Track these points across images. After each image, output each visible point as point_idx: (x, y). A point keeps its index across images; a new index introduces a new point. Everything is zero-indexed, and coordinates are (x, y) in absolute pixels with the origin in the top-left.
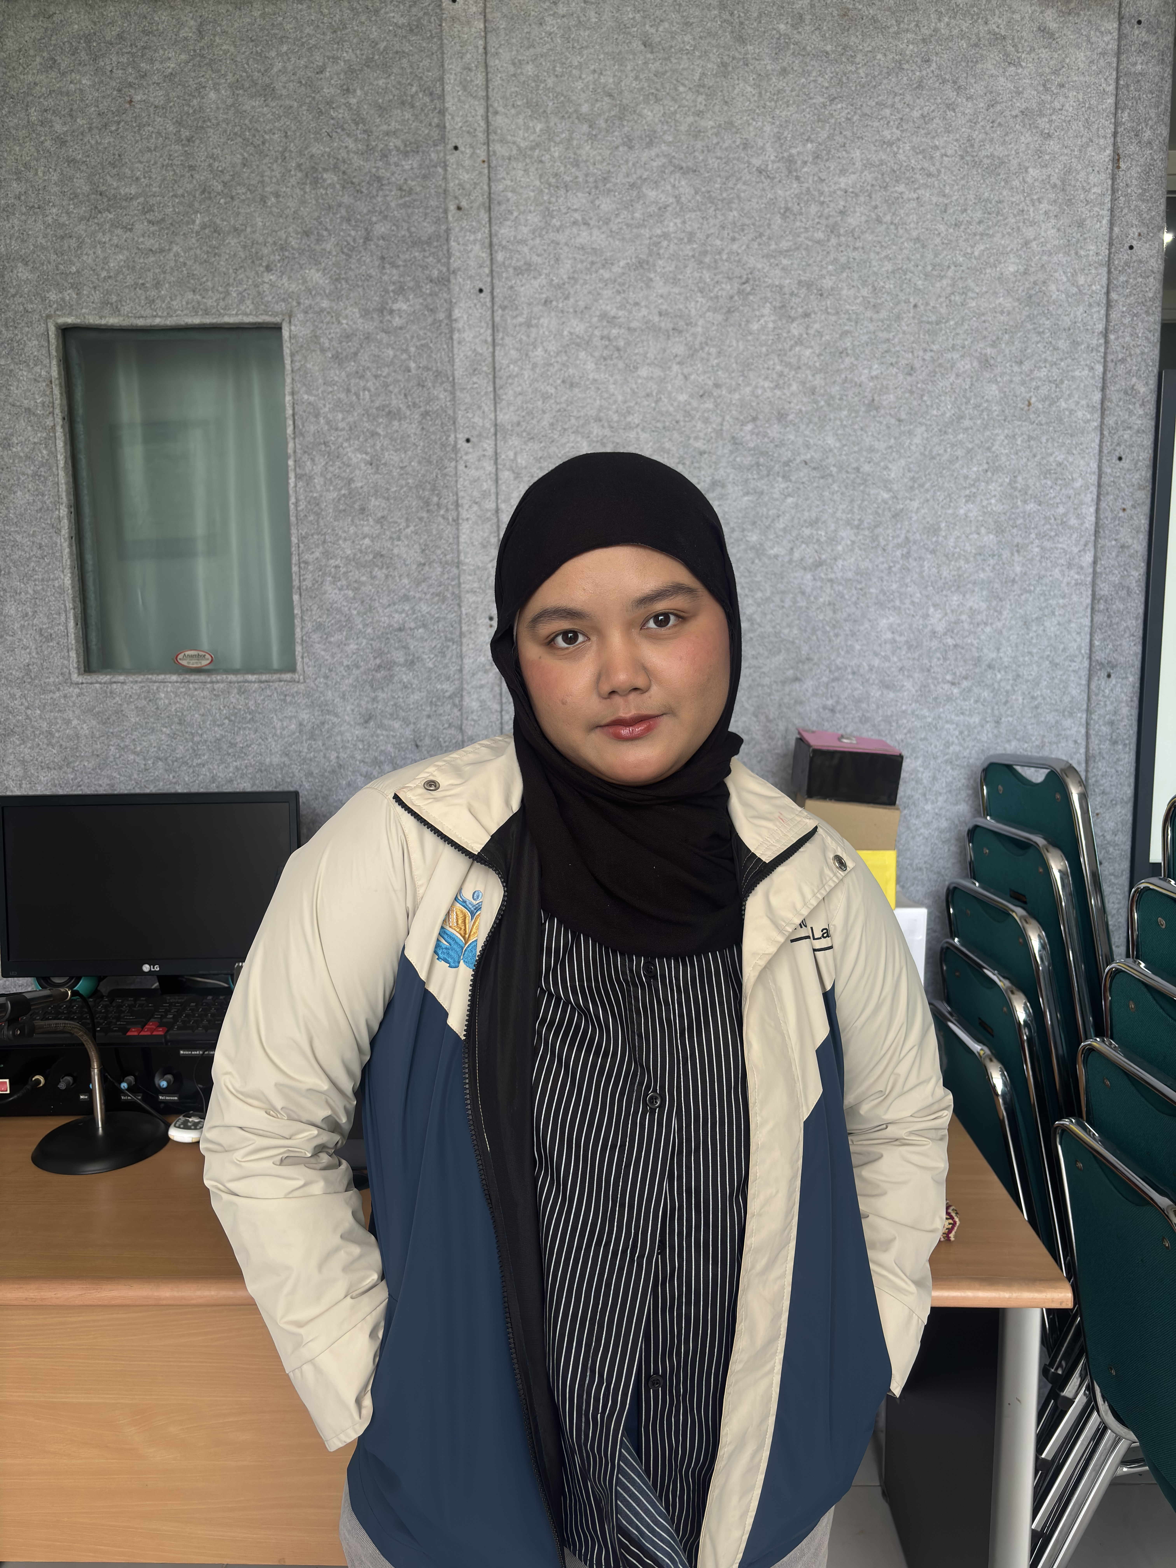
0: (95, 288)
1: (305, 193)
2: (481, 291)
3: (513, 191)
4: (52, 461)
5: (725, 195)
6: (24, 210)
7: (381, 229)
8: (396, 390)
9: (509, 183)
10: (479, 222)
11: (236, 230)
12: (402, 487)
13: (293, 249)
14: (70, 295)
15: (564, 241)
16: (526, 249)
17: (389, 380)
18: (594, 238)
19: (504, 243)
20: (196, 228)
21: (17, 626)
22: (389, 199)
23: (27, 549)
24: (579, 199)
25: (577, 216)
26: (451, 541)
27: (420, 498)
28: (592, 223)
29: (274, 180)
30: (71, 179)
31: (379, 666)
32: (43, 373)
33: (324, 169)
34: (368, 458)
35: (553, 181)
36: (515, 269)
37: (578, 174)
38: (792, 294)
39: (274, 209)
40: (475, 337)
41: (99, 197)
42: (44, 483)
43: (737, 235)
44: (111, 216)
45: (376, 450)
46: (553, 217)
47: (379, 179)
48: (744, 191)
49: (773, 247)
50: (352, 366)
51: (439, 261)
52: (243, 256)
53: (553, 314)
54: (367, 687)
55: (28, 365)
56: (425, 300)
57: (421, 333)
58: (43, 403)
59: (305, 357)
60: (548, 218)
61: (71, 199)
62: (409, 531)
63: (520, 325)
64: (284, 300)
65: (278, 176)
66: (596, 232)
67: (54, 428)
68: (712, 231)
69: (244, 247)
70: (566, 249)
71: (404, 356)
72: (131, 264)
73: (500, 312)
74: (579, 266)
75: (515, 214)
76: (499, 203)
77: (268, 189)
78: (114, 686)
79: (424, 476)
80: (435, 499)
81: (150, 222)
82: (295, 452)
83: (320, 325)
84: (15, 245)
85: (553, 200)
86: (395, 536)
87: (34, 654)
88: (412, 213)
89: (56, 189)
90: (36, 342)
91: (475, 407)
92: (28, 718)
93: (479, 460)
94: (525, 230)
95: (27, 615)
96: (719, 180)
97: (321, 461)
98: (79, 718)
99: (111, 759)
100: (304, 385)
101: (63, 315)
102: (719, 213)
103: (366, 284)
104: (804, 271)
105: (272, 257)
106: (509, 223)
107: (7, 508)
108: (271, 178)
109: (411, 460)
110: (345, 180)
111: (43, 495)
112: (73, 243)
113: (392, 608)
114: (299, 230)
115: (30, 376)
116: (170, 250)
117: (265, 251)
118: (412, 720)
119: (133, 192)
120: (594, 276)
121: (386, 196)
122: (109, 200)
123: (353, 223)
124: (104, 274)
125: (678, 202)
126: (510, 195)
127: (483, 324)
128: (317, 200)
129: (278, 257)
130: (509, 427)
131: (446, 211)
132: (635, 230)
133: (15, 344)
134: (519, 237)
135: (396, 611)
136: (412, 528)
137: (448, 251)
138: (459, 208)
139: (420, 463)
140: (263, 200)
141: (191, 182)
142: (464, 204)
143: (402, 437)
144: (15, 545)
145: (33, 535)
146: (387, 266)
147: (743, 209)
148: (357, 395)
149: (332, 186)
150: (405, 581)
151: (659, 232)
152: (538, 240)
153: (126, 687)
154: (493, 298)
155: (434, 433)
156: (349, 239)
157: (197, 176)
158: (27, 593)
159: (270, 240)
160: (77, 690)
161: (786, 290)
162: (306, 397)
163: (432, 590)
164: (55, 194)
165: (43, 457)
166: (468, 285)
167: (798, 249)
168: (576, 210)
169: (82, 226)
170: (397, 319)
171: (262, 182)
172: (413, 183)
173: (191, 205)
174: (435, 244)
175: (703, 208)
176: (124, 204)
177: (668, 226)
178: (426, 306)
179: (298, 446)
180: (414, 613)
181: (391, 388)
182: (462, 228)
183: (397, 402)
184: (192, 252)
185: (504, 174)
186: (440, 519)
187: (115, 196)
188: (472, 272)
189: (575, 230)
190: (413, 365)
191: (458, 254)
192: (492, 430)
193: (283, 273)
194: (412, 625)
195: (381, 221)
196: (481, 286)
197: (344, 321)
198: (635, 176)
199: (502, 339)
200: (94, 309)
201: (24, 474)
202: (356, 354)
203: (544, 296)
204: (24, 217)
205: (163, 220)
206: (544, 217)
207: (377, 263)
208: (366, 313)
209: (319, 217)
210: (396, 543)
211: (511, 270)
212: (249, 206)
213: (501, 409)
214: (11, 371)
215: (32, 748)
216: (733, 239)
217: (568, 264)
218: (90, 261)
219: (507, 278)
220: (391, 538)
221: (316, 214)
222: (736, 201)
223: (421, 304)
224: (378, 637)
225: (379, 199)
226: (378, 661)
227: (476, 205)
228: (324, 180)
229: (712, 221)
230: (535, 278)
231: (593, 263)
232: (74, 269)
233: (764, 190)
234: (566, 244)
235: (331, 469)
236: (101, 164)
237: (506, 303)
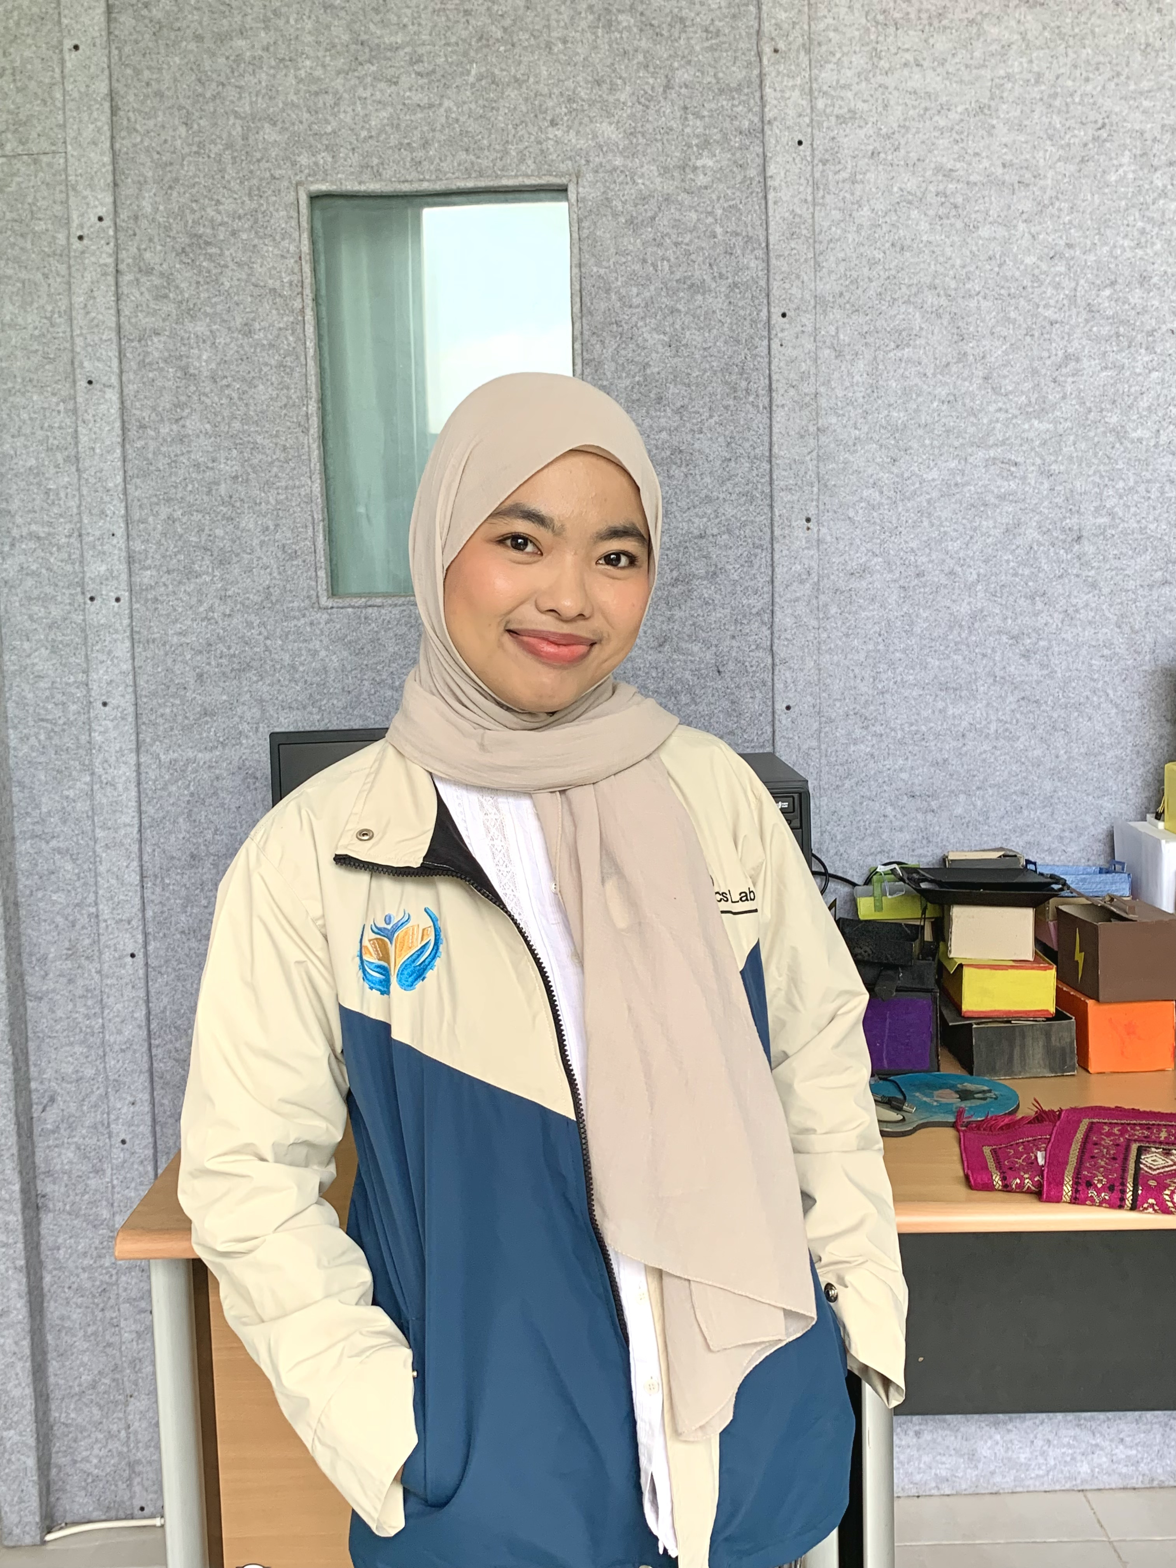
0: (353, 149)
1: (597, 37)
2: (800, 143)
3: (836, 30)
4: (299, 349)
5: (1077, 30)
6: (273, 63)
7: (683, 75)
8: (701, 259)
9: (830, 21)
10: (798, 65)
11: (517, 80)
12: (705, 371)
13: (583, 100)
14: (324, 158)
15: (893, 85)
16: (850, 95)
17: (691, 248)
18: (928, 80)
19: (825, 88)
20: (471, 79)
21: (256, 542)
22: (693, 42)
23: (268, 452)
24: (911, 38)
25: (909, 57)
26: (761, 432)
27: (727, 383)
28: (926, 64)
29: (562, 24)
30: (328, 27)
31: (677, 580)
32: (292, 248)
33: (619, 11)
34: (666, 339)
35: (880, 18)
36: (837, 117)
37: (909, 10)
38: (1155, 140)
39: (561, 56)
40: (793, 196)
41: (359, 47)
42: (290, 375)
43: (1091, 76)
44: (374, 68)
45: (675, 330)
46: (880, 58)
47: (682, 20)
48: (1099, 26)
49: (1132, 87)
50: (648, 233)
51: (750, 110)
52: (524, 109)
53: (880, 168)
54: (662, 605)
55: (274, 240)
56: (733, 154)
57: (729, 192)
58: (291, 283)
59: (595, 223)
60: (875, 60)
61: (327, 50)
62: (712, 421)
63: (844, 181)
64: (570, 158)
65: (567, 21)
66: (930, 74)
67: (302, 311)
68: (1062, 70)
69: (526, 100)
70: (896, 93)
71: (710, 220)
72: (395, 122)
73: (820, 166)
74: (911, 112)
75: (838, 55)
76: (820, 44)
77: (554, 34)
78: (370, 610)
79: (730, 357)
80: (744, 384)
81: (419, 74)
82: (582, 333)
83: (612, 186)
84: (261, 104)
85: (881, 39)
86: (696, 428)
87: (275, 575)
88: (720, 58)
89: (309, 39)
90: (283, 213)
91: (793, 277)
92: (267, 649)
93: (797, 337)
94: (849, 73)
95: (267, 528)
96: (1070, 14)
97: (612, 344)
98: (327, 649)
99: (365, 695)
100: (593, 255)
101: (316, 181)
102: (1070, 51)
103: (666, 137)
104: (1168, 114)
105: (558, 110)
106: (831, 66)
107: (247, 405)
108: (558, 21)
109: (716, 339)
110: (642, 22)
111: (288, 388)
112: (329, 99)
113: (692, 512)
114: (590, 78)
115: (276, 252)
116: (440, 105)
117: (550, 104)
118: (715, 642)
119: (399, 41)
120: (928, 123)
121: (689, 39)
122: (371, 50)
123: (651, 69)
124: (364, 134)
125: (1024, 39)
126: (832, 34)
127: (803, 181)
128: (610, 46)
129: (564, 110)
130: (831, 299)
131: (759, 55)
132: (974, 71)
133: (260, 216)
134: (842, 82)
135: (697, 515)
136: (716, 418)
137: (762, 98)
138: (775, 50)
139: (726, 342)
140: (549, 46)
141: (466, 29)
142: (781, 45)
143: (706, 313)
144: (255, 447)
145: (277, 436)
146: (690, 117)
147: (1097, 46)
148: (654, 265)
149: (628, 29)
150: (708, 480)
151: (1002, 73)
152: (864, 84)
153: (383, 611)
154: (813, 150)
155: (743, 308)
156: (646, 87)
157: (473, 21)
158: (268, 503)
159: (556, 91)
160: (325, 616)
161: (1147, 135)
162: (595, 269)
163: (737, 490)
164: (309, 44)
165: (289, 345)
166: (786, 137)
167: (1160, 89)
168: (908, 50)
169: (340, 80)
170: (702, 176)
171: (548, 27)
172: (721, 24)
173: (465, 54)
174: (746, 91)
175: (1052, 45)
176: (389, 54)
177: (1012, 66)
178: (735, 162)
179: (586, 327)
180: (717, 517)
181: (693, 257)
182: (779, 73)
183: (700, 273)
184: (465, 107)
185: (825, 12)
186: (749, 406)
187: (378, 45)
188: (789, 123)
189: (906, 72)
190: (719, 230)
191: (774, 102)
192: (812, 302)
193: (570, 128)
194: (715, 531)
195: (682, 66)
196: (800, 137)
197: (640, 181)
198: (974, 11)
199: (823, 197)
200: (352, 173)
201: (266, 364)
202: (653, 218)
203: (871, 147)
204: (272, 71)
205: (434, 71)
206: (871, 58)
207: (678, 114)
208: (665, 171)
209: (613, 64)
210: (697, 436)
211: (833, 119)
212: (532, 53)
213: (821, 279)
214: (255, 246)
215: (271, 685)
216: (1087, 80)
217: (898, 111)
218: (348, 120)
219: (828, 128)
220: (692, 430)
221: (609, 61)
222: (1090, 37)
223: (729, 160)
224: (676, 546)
225: (682, 42)
226: (675, 574)
227: (794, 47)
228: (619, 23)
229: (1062, 60)
230: (860, 127)
231: (926, 109)
232: (329, 129)
233: (1121, 24)
234: (896, 88)
235: (623, 352)
236: (364, 10)
237: (827, 156)
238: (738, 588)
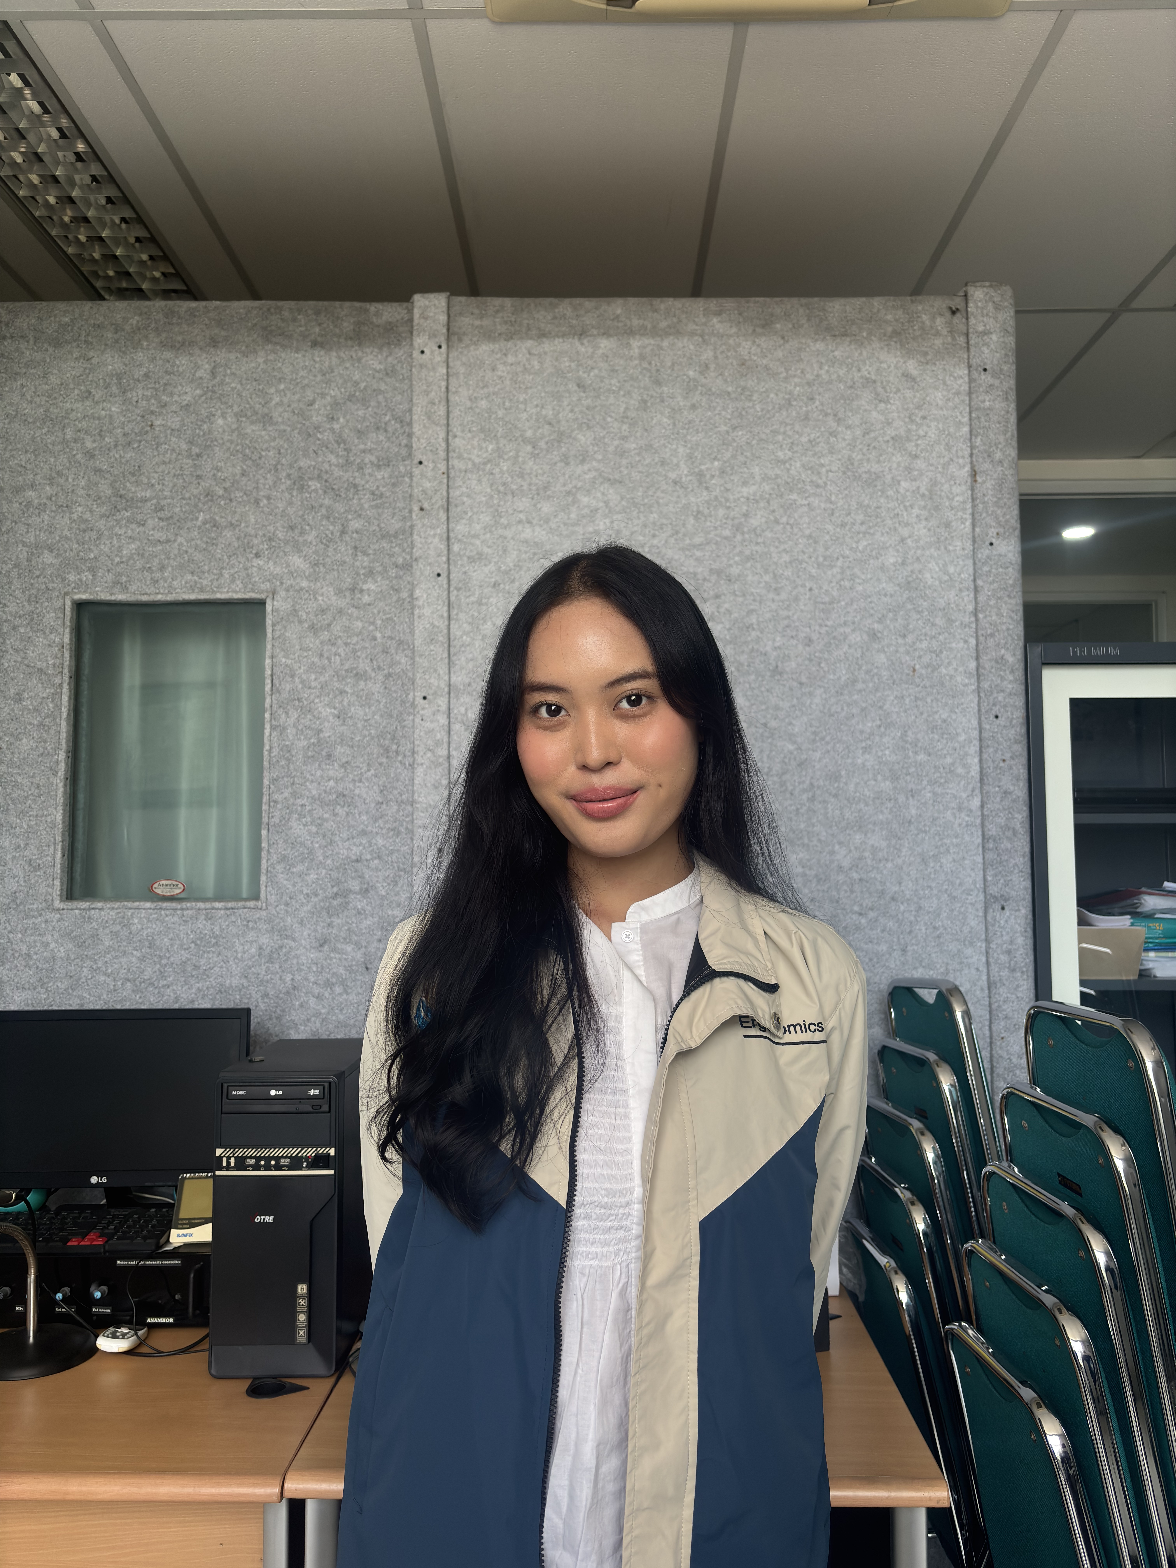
0: (108, 571)
1: (292, 496)
2: (439, 575)
3: (468, 496)
4: (57, 713)
5: (646, 501)
6: (54, 508)
7: (355, 524)
8: (364, 656)
9: (464, 489)
10: (438, 520)
11: (232, 524)
12: (365, 736)
13: (280, 540)
14: (87, 576)
15: (510, 536)
16: (478, 542)
17: (357, 647)
18: (536, 534)
19: (460, 537)
20: (199, 523)
21: (9, 856)
22: (363, 501)
23: (26, 789)
24: (523, 503)
25: (522, 516)
26: (407, 782)
27: (381, 746)
28: (535, 522)
29: (267, 486)
30: (96, 484)
31: (336, 894)
32: (57, 640)
33: (310, 479)
34: (336, 712)
35: (502, 488)
36: (469, 558)
37: (523, 483)
38: (705, 579)
39: (266, 509)
40: (432, 613)
41: (119, 499)
42: (47, 732)
43: (657, 533)
44: (127, 514)
45: (343, 706)
46: (501, 517)
47: (355, 486)
48: (663, 498)
49: (688, 541)
50: (325, 635)
51: (404, 551)
52: (236, 545)
53: (500, 595)
54: (324, 913)
55: (45, 633)
56: (391, 581)
57: (387, 608)
58: (54, 665)
59: (285, 627)
60: (497, 518)
61: (94, 501)
62: (369, 774)
63: (473, 603)
64: (269, 581)
65: (271, 483)
66: (537, 529)
67: (61, 685)
68: (636, 529)
69: (238, 539)
70: (512, 542)
71: (372, 628)
72: (141, 552)
73: (455, 592)
74: (524, 556)
75: (470, 514)
76: (456, 506)
77: (262, 493)
78: (93, 912)
79: (385, 727)
80: (394, 747)
81: (160, 519)
82: (271, 706)
83: (299, 601)
84: (43, 536)
85: (502, 503)
86: (357, 778)
87: (22, 883)
88: (383, 512)
89: (82, 492)
90: (53, 614)
91: (432, 670)
92: (9, 941)
93: (434, 714)
94: (478, 527)
95: (19, 847)
96: (641, 489)
97: (294, 715)
98: (57, 942)
99: (83, 980)
100: (283, 650)
101: (79, 592)
102: (641, 515)
103: (340, 568)
104: (715, 561)
105: (261, 546)
106: (464, 521)
107: (12, 753)
108: (264, 485)
109: (374, 714)
110: (326, 487)
111: (45, 742)
112: (94, 535)
113: (351, 842)
114: (286, 525)
115: (45, 642)
116: (175, 541)
117: (256, 541)
118: (366, 945)
119: (148, 495)
120: (536, 564)
121: (360, 499)
122: (127, 501)
123: (332, 519)
124: (117, 559)
125: (607, 506)
126: (465, 499)
127: (440, 602)
128: (302, 502)
129: (266, 546)
130: (462, 687)
131: (411, 511)
132: (570, 528)
133: (35, 616)
134: (473, 532)
135: (355, 844)
136: (372, 771)
137: (412, 542)
138: (422, 509)
139: (382, 716)
140: (257, 501)
141: (197, 488)
142: (426, 506)
143: (367, 694)
144: (16, 785)
145: (33, 777)
146: (359, 554)
147: (661, 512)
148: (329, 659)
149: (316, 490)
150: (364, 818)
151: (591, 529)
152: (488, 535)
153: (103, 913)
154: (449, 581)
155: (395, 692)
156: (327, 532)
157: (203, 484)
158: (21, 827)
159: (260, 533)
160: (58, 916)
161: (699, 576)
162: (284, 660)
163: (387, 826)
164: (82, 496)
165: (49, 709)
166: (428, 570)
167: (708, 543)
168: (521, 512)
169: (103, 522)
170: (366, 597)
171: (257, 488)
172: (385, 489)
173: (196, 506)
174: (401, 537)
175: (628, 510)
176: (139, 504)
177: (598, 525)
178: (392, 587)
179: (275, 702)
180: (371, 846)
181: (359, 654)
182: (424, 525)
183: (363, 665)
184: (193, 543)
185: (461, 483)
186: (398, 764)
187: (132, 499)
188: (431, 560)
189: (520, 527)
190: (378, 635)
191: (420, 545)
192: (446, 689)
193: (269, 559)
194: (369, 857)
195: (355, 518)
196: (439, 571)
197: (320, 598)
198: (570, 486)
199: (457, 614)
200: (107, 587)
201: (30, 724)
202: (329, 625)
203: (493, 580)
204: (53, 514)
205: (171, 517)
206: (494, 517)
207: (350, 552)
208: (339, 592)
209: (303, 515)
210: (357, 784)
211: (465, 559)
212: (245, 506)
213: (454, 672)
214: (29, 638)
215: (10, 970)
216: (654, 536)
217: (514, 555)
218: (106, 549)
219: (462, 565)
220: (354, 780)
221: (301, 513)
222: (656, 505)
223: (387, 585)
224: (337, 868)
225: (355, 501)
226: (335, 890)
227: (436, 507)
228: (309, 487)
229: (636, 522)
230: (485, 565)
231: (535, 554)
232: (92, 556)
233: (678, 497)
234: (513, 538)
235: (303, 721)
236: (123, 473)
237: (460, 585)
238: (386, 902)
